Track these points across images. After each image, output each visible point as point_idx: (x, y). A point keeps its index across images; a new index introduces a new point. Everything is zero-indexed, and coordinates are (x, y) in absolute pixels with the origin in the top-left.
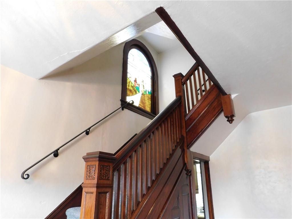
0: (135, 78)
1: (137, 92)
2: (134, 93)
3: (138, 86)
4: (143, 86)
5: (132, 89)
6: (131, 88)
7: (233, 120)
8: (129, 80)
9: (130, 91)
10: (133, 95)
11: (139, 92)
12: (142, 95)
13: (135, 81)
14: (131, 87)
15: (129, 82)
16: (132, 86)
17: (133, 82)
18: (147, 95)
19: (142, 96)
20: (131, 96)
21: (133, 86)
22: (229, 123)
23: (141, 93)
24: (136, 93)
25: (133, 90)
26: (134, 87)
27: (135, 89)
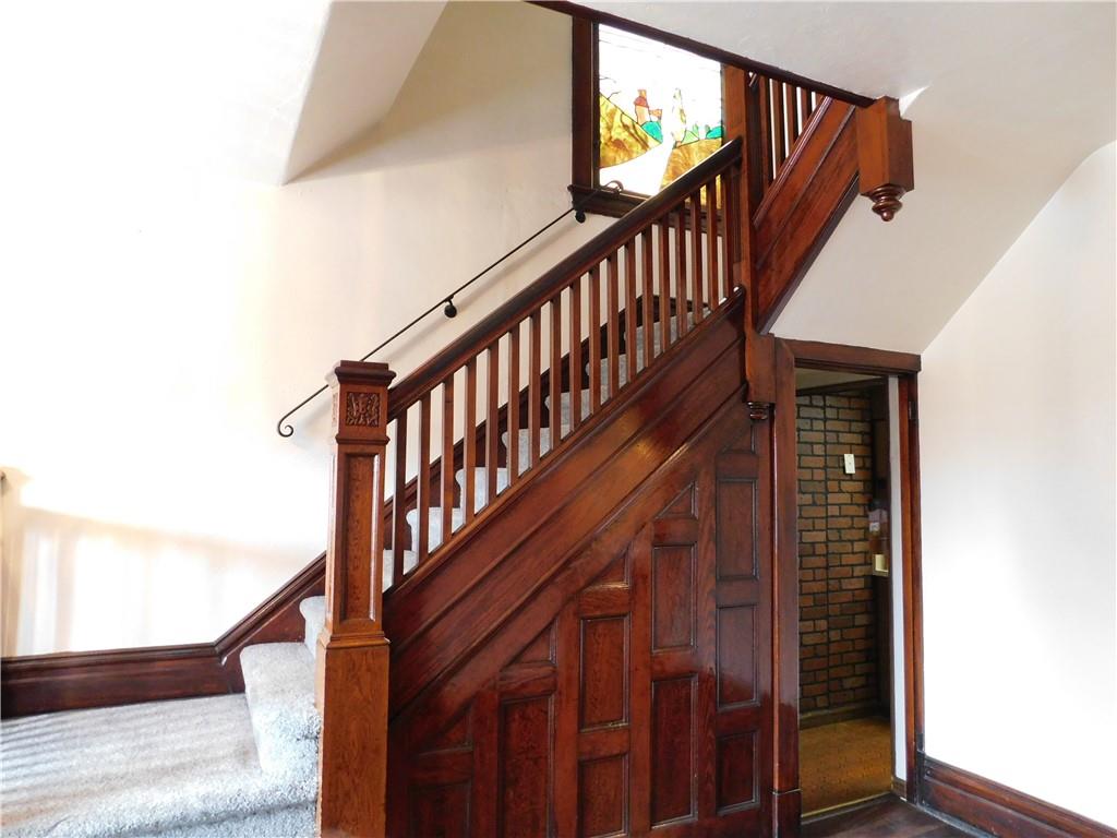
0: (640, 91)
1: (651, 142)
2: (635, 149)
3: (655, 119)
4: (682, 111)
5: (624, 135)
6: (620, 134)
7: (899, 205)
8: (611, 107)
9: (619, 144)
10: (630, 158)
11: (659, 140)
12: (675, 147)
13: (641, 101)
14: (620, 130)
15: (612, 115)
16: (626, 127)
17: (630, 109)
18: (703, 144)
19: (673, 154)
20: (623, 162)
21: (628, 122)
22: (880, 217)
23: (668, 143)
24: (645, 146)
25: (631, 140)
26: (634, 127)
27: (641, 132)
